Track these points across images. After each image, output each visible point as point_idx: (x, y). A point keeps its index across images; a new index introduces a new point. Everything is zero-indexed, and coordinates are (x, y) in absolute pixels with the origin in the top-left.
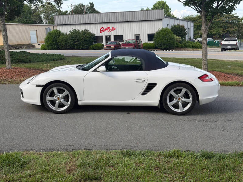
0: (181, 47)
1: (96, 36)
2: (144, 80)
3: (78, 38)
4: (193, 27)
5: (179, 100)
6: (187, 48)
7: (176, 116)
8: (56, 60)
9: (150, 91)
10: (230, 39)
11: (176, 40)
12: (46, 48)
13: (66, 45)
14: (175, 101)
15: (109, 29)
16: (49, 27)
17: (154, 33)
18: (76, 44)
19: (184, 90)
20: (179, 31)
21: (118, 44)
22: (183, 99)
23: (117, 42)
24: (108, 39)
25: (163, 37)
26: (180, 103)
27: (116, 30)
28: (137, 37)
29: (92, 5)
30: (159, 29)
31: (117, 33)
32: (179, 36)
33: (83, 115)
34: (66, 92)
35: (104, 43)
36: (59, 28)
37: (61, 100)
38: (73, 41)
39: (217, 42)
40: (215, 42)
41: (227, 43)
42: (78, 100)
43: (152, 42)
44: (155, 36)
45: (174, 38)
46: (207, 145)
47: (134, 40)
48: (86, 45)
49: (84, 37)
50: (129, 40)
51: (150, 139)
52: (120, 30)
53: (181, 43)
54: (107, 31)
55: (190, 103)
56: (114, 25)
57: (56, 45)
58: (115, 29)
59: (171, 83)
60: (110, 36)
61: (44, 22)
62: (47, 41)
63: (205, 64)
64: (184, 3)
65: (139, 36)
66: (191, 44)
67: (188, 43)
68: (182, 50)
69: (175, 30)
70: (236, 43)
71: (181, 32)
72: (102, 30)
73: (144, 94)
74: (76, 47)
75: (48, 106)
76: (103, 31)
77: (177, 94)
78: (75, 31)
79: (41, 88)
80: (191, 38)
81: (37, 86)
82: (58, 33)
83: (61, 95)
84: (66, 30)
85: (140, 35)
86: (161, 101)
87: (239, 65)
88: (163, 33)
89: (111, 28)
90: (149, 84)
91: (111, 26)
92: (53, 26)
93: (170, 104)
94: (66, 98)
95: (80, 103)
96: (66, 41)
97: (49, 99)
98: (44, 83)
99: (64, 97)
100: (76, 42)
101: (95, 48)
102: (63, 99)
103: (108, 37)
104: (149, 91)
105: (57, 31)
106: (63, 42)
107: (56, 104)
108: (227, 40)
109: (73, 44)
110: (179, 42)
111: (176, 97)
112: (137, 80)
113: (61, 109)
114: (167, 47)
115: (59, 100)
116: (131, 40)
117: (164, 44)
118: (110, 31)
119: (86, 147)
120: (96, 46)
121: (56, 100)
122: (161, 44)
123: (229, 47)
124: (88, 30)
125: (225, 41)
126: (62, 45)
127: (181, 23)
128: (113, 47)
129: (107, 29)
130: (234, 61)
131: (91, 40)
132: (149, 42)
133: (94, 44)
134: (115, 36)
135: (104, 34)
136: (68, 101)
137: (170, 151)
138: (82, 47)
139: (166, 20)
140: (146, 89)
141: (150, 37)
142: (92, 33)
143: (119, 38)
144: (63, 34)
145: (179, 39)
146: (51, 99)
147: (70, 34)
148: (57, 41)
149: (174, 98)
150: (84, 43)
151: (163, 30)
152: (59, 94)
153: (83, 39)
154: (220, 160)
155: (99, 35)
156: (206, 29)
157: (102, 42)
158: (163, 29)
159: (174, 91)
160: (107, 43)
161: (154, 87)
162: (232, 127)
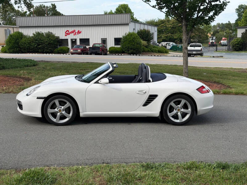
0: (148, 52)
1: (61, 39)
2: (146, 92)
3: (42, 41)
4: (157, 31)
5: (178, 111)
6: (153, 53)
7: (176, 126)
8: (30, 66)
9: (151, 102)
10: (195, 45)
11: (142, 44)
12: (7, 51)
13: (28, 48)
14: (175, 112)
15: (74, 33)
16: (8, 28)
17: (121, 37)
18: (39, 47)
19: (183, 102)
20: (145, 35)
21: (85, 48)
22: (182, 110)
23: (84, 46)
24: (74, 42)
25: (130, 41)
26: (179, 113)
27: (82, 33)
28: (104, 41)
29: (54, 6)
30: (126, 33)
31: (83, 36)
32: (145, 40)
33: (85, 127)
34: (68, 104)
35: (70, 46)
36: (21, 30)
37: (63, 112)
38: (36, 43)
39: (180, 47)
40: (178, 46)
41: (192, 48)
42: (80, 112)
43: (119, 46)
44: (122, 40)
45: (140, 42)
46: (216, 155)
47: (100, 44)
48: (50, 49)
49: (49, 39)
50: (96, 44)
51: (162, 151)
52: (86, 33)
53: (147, 48)
54: (72, 34)
55: (189, 113)
56: (80, 29)
57: (18, 47)
58: (80, 32)
59: (172, 94)
60: (76, 40)
61: (2, 23)
62: (8, 43)
63: (186, 73)
64: (166, 12)
65: (105, 40)
66: (157, 49)
67: (154, 48)
68: (149, 55)
69: (141, 34)
70: (201, 49)
71: (147, 36)
72: (67, 33)
73: (145, 105)
74: (40, 50)
75: (49, 118)
76: (69, 34)
77: (177, 105)
78: (38, 34)
79: (42, 100)
80: (155, 42)
81: (38, 98)
82: (21, 35)
83: (62, 107)
84: (29, 33)
85: (106, 38)
86: (161, 112)
87: (214, 72)
88: (129, 38)
89: (77, 31)
90: (151, 96)
91: (77, 29)
92: (13, 28)
93: (170, 115)
94: (68, 110)
95: (82, 114)
96: (29, 43)
97: (50, 111)
98: (46, 95)
99: (65, 109)
100: (40, 45)
101: (60, 52)
102: (65, 111)
103: (74, 40)
104: (149, 103)
105: (19, 33)
106: (25, 45)
107: (57, 116)
108: (191, 45)
109: (37, 47)
110: (145, 47)
111: (175, 108)
112: (139, 91)
113: (62, 121)
114: (134, 51)
115: (61, 112)
116: (98, 44)
117: (131, 49)
118: (75, 34)
119: (104, 160)
120: (62, 50)
121: (57, 112)
122: (128, 49)
123: (194, 53)
124: (52, 33)
125: (190, 46)
126: (25, 47)
127: (146, 28)
128: (79, 51)
129: (72, 32)
130: (205, 67)
131: (56, 43)
132: (115, 46)
133: (59, 47)
134: (81, 40)
135: (70, 37)
136: (69, 114)
137: (187, 163)
138: (46, 50)
139: (132, 25)
140: (147, 100)
141: (117, 41)
142: (56, 35)
143: (85, 41)
144: (25, 37)
145: (145, 44)
146: (53, 111)
147: (33, 37)
148: (20, 44)
149: (174, 109)
150: (48, 46)
151: (130, 35)
152: (61, 106)
153: (47, 42)
154: (236, 170)
155: (64, 38)
156: (187, 38)
157: (68, 45)
158: (129, 33)
159: (174, 102)
160: (72, 46)
161: (154, 98)
162: (231, 136)
